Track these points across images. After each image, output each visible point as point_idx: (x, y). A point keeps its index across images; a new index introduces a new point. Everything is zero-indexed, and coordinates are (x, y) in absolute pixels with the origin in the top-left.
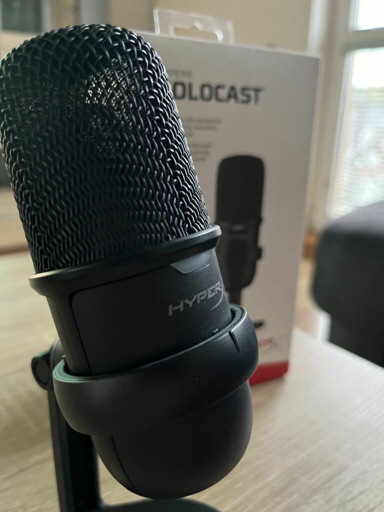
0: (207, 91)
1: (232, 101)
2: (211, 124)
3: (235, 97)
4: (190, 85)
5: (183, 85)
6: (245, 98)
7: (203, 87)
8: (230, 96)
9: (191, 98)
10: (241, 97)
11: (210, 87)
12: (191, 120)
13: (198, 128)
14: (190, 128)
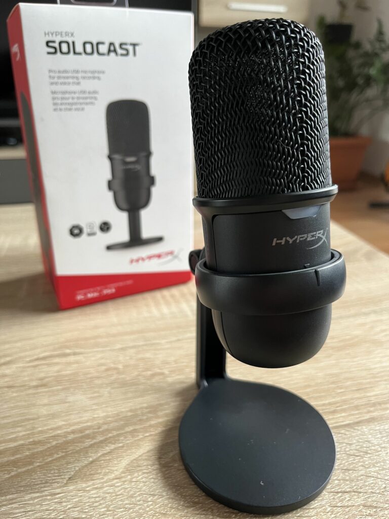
0: (88, 48)
3: (115, 51)
4: (73, 43)
5: (68, 43)
6: (124, 52)
7: (84, 44)
8: (109, 51)
9: (75, 53)
10: (119, 51)
11: (91, 44)
12: (77, 72)
13: (84, 78)
14: (77, 78)
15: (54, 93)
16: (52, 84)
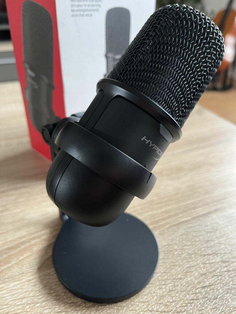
15: (72, 1)
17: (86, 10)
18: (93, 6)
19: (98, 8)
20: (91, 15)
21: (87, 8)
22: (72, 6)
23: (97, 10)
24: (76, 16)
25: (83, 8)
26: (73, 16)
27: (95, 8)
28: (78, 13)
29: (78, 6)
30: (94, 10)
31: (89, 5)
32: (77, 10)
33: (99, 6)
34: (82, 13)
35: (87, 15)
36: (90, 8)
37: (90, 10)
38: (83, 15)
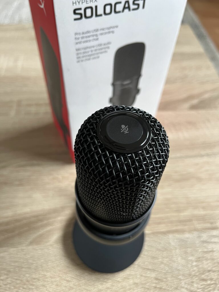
0: (108, 9)
1: (126, 11)
2: (110, 30)
3: (129, 8)
4: (96, 7)
5: (91, 8)
6: (136, 7)
7: (105, 6)
8: (124, 8)
9: (97, 15)
10: (132, 7)
11: (111, 5)
12: (97, 30)
13: (102, 34)
14: (96, 35)
15: (78, 50)
16: (77, 43)
17: (94, 54)
18: (101, 49)
19: (107, 50)
20: (98, 57)
21: (94, 52)
22: (78, 54)
23: (106, 52)
24: (82, 61)
25: (90, 53)
26: (78, 62)
27: (103, 50)
28: (84, 59)
29: (84, 53)
30: (101, 53)
31: (96, 50)
32: (83, 57)
33: (108, 48)
34: (88, 58)
35: (94, 58)
36: (98, 51)
37: (97, 54)
38: (89, 59)
